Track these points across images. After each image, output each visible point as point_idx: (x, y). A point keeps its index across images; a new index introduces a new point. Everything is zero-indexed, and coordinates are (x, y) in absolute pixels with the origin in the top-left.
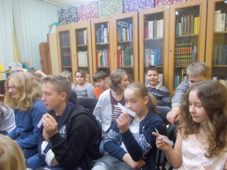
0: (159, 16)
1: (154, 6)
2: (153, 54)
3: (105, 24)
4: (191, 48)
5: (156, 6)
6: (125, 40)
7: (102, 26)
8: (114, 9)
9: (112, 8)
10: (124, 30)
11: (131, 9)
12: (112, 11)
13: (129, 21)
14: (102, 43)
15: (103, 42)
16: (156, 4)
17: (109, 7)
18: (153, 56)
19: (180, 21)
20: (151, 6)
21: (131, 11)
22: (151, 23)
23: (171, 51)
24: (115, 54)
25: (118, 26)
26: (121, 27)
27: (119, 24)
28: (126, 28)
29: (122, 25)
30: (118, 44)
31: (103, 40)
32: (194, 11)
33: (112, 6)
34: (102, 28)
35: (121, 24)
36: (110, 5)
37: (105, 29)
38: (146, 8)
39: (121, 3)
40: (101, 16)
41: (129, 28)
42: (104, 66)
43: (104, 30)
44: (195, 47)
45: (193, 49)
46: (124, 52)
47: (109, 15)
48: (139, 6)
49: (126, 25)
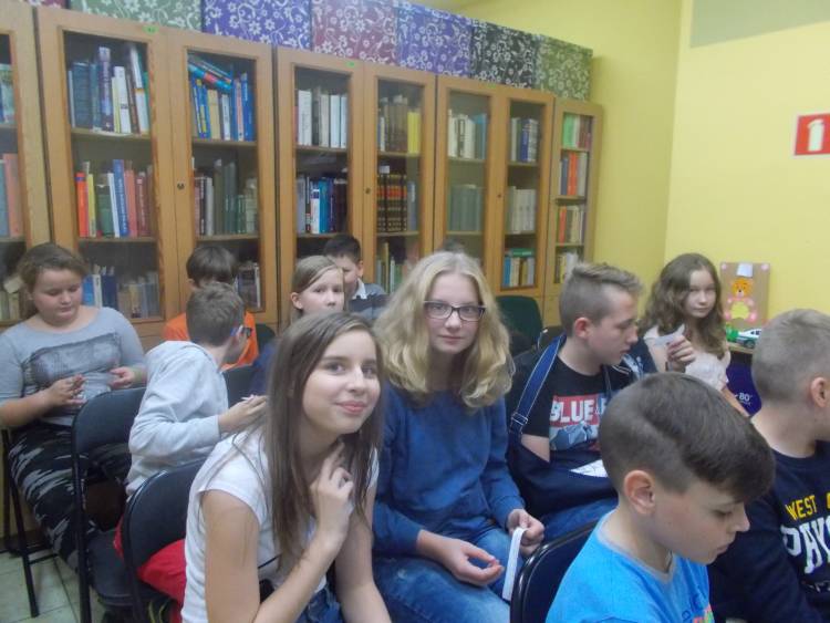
0: (336, 83)
2: (316, 196)
3: (120, 50)
4: (405, 188)
5: (316, 48)
6: (215, 136)
7: (105, 52)
10: (212, 96)
14: (98, 131)
15: (111, 129)
18: (316, 203)
20: (303, 42)
22: (304, 96)
23: (368, 191)
24: (181, 187)
25: (192, 76)
26: (200, 83)
27: (196, 70)
28: (221, 93)
29: (206, 76)
31: (111, 119)
34: (106, 65)
35: (200, 68)
37: (119, 70)
38: (286, 43)
41: (231, 94)
42: (113, 234)
43: (112, 74)
44: (413, 188)
46: (215, 184)
48: (263, 26)
49: (222, 79)
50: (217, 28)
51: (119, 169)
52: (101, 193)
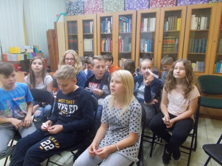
0: (153, 15)
1: (149, 8)
2: (146, 43)
3: (109, 18)
4: (174, 40)
5: (151, 7)
6: (125, 31)
7: (107, 19)
8: (117, 6)
9: (115, 5)
10: (124, 23)
11: (131, 7)
12: (115, 7)
13: (129, 17)
14: (105, 33)
15: (107, 32)
16: (150, 5)
17: (113, 4)
18: (146, 45)
19: (167, 20)
20: (147, 7)
21: (131, 9)
22: (146, 20)
23: (160, 42)
24: (116, 42)
25: (120, 20)
26: (122, 21)
27: (121, 19)
28: (126, 23)
29: (123, 20)
30: (119, 34)
31: (107, 31)
32: (177, 14)
33: (115, 4)
34: (107, 21)
35: (122, 18)
36: (114, 2)
38: (142, 8)
39: (123, 2)
40: (105, 11)
41: (128, 22)
42: (106, 51)
43: (108, 22)
44: (177, 40)
45: (176, 41)
46: (124, 41)
47: (113, 11)
48: (137, 6)
49: (126, 20)
50: (127, 9)
51: (108, 39)
52: (105, 44)
